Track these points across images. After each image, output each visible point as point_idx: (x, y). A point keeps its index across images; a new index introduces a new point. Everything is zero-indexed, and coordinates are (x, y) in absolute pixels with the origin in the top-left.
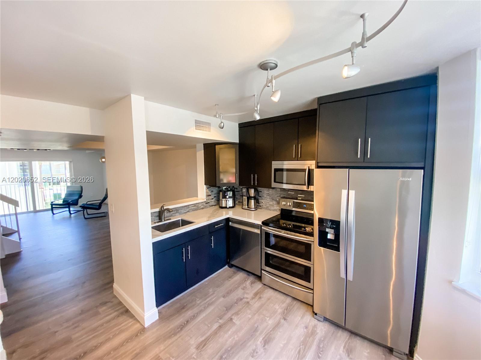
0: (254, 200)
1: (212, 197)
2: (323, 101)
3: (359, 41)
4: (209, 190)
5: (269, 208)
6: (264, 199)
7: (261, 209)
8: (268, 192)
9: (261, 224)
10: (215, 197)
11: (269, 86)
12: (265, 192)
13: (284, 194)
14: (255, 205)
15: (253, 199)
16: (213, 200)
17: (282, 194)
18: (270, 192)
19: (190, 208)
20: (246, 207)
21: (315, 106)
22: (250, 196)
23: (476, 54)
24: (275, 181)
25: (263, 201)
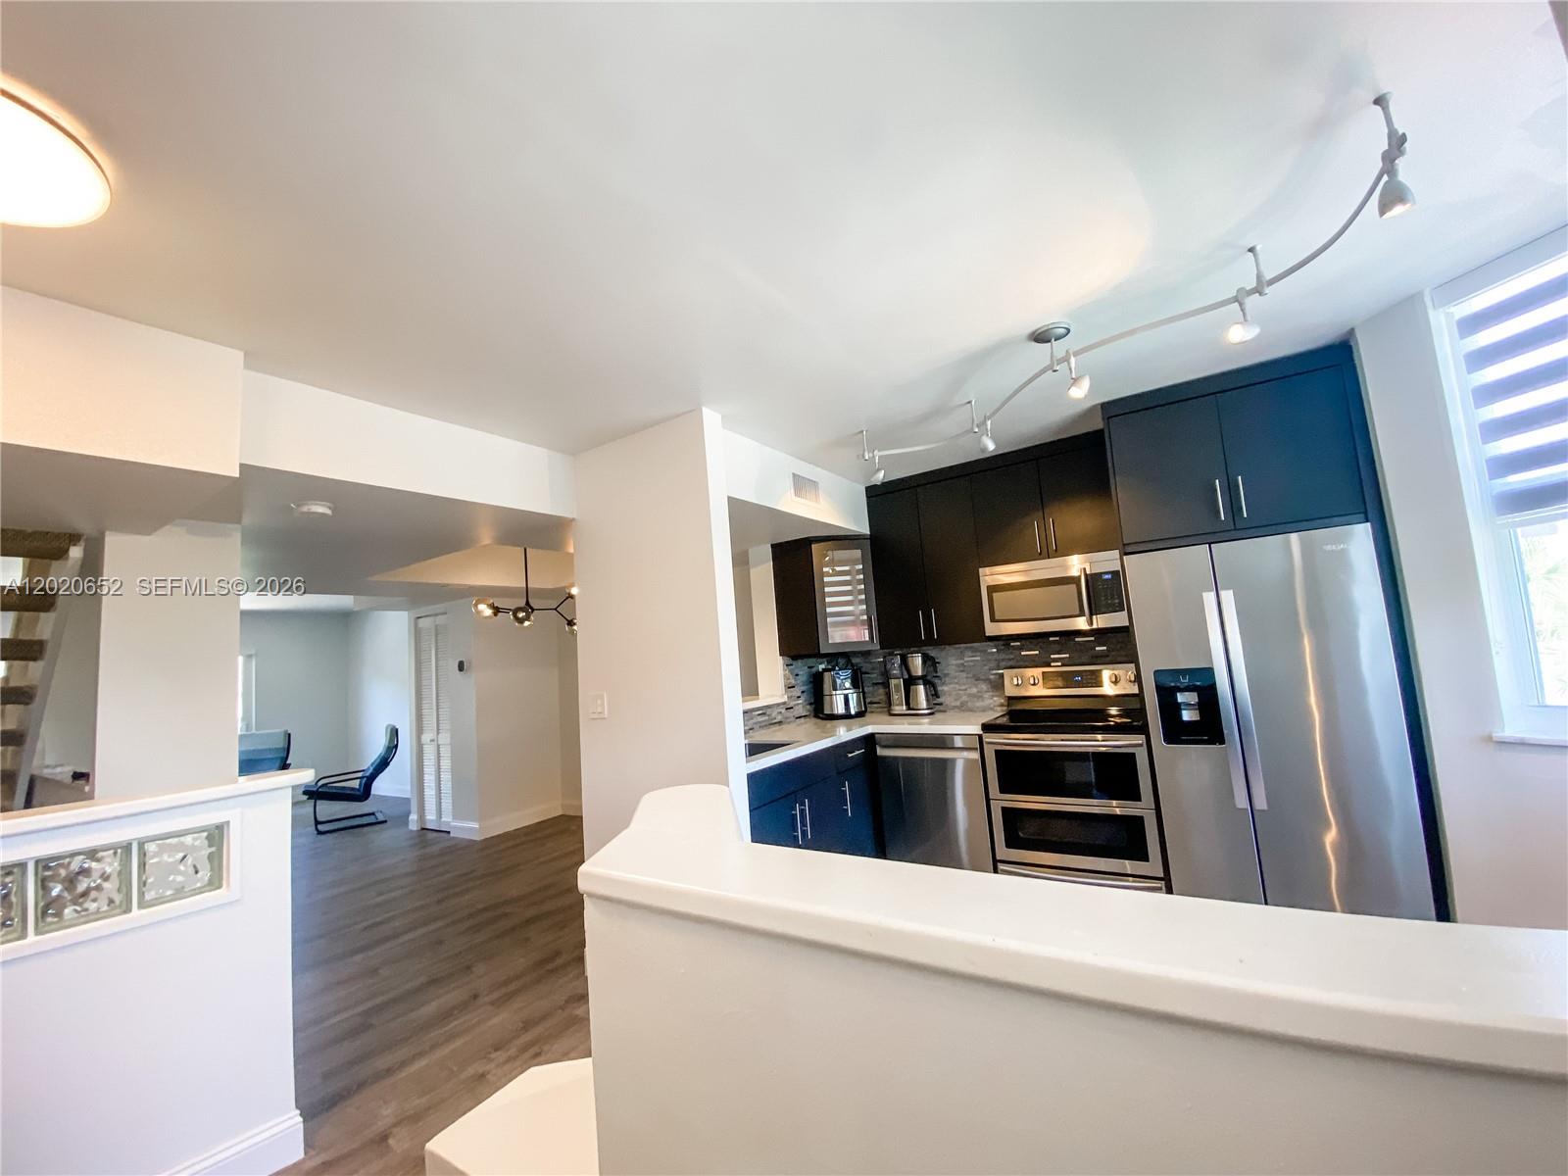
0: (925, 685)
1: (797, 692)
2: (1114, 410)
3: (1252, 284)
4: (791, 672)
5: (969, 704)
6: (950, 684)
7: (945, 711)
8: (962, 661)
9: (981, 732)
10: (803, 692)
11: (1055, 371)
12: (951, 660)
13: (1010, 660)
14: (928, 700)
15: (921, 681)
16: (800, 702)
17: (1003, 660)
18: (966, 659)
19: (755, 720)
20: (904, 707)
21: (1098, 424)
22: (914, 674)
23: (1423, 301)
24: (993, 620)
25: (946, 688)
